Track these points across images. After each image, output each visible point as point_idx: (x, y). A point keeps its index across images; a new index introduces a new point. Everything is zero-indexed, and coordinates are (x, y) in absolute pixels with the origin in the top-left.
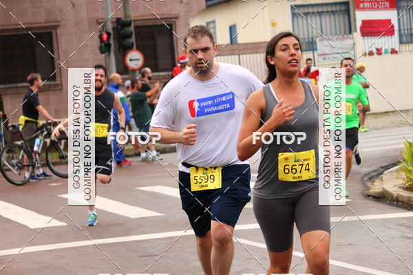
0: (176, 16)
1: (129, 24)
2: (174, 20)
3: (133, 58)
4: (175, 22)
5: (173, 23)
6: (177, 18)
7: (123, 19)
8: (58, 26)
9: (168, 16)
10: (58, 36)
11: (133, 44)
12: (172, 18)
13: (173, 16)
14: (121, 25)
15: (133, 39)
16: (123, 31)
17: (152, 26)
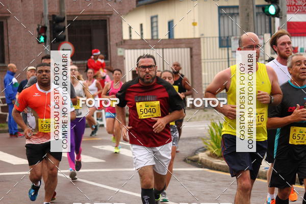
0: (110, 13)
1: (62, 20)
2: (108, 16)
3: (65, 48)
4: (109, 18)
5: (108, 20)
6: (110, 15)
7: (58, 15)
8: (9, 17)
9: (103, 13)
10: (8, 26)
11: (65, 37)
12: (106, 15)
13: (107, 13)
14: (56, 21)
15: (66, 33)
16: (57, 26)
17: (89, 21)
